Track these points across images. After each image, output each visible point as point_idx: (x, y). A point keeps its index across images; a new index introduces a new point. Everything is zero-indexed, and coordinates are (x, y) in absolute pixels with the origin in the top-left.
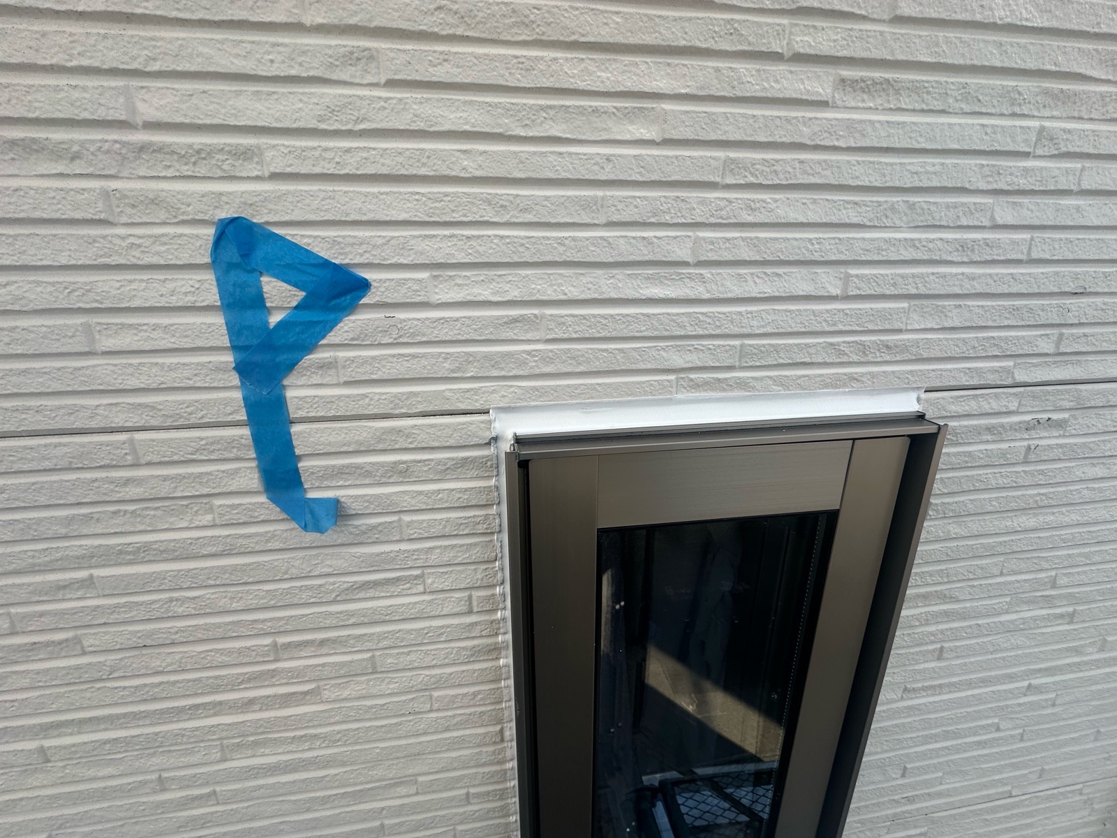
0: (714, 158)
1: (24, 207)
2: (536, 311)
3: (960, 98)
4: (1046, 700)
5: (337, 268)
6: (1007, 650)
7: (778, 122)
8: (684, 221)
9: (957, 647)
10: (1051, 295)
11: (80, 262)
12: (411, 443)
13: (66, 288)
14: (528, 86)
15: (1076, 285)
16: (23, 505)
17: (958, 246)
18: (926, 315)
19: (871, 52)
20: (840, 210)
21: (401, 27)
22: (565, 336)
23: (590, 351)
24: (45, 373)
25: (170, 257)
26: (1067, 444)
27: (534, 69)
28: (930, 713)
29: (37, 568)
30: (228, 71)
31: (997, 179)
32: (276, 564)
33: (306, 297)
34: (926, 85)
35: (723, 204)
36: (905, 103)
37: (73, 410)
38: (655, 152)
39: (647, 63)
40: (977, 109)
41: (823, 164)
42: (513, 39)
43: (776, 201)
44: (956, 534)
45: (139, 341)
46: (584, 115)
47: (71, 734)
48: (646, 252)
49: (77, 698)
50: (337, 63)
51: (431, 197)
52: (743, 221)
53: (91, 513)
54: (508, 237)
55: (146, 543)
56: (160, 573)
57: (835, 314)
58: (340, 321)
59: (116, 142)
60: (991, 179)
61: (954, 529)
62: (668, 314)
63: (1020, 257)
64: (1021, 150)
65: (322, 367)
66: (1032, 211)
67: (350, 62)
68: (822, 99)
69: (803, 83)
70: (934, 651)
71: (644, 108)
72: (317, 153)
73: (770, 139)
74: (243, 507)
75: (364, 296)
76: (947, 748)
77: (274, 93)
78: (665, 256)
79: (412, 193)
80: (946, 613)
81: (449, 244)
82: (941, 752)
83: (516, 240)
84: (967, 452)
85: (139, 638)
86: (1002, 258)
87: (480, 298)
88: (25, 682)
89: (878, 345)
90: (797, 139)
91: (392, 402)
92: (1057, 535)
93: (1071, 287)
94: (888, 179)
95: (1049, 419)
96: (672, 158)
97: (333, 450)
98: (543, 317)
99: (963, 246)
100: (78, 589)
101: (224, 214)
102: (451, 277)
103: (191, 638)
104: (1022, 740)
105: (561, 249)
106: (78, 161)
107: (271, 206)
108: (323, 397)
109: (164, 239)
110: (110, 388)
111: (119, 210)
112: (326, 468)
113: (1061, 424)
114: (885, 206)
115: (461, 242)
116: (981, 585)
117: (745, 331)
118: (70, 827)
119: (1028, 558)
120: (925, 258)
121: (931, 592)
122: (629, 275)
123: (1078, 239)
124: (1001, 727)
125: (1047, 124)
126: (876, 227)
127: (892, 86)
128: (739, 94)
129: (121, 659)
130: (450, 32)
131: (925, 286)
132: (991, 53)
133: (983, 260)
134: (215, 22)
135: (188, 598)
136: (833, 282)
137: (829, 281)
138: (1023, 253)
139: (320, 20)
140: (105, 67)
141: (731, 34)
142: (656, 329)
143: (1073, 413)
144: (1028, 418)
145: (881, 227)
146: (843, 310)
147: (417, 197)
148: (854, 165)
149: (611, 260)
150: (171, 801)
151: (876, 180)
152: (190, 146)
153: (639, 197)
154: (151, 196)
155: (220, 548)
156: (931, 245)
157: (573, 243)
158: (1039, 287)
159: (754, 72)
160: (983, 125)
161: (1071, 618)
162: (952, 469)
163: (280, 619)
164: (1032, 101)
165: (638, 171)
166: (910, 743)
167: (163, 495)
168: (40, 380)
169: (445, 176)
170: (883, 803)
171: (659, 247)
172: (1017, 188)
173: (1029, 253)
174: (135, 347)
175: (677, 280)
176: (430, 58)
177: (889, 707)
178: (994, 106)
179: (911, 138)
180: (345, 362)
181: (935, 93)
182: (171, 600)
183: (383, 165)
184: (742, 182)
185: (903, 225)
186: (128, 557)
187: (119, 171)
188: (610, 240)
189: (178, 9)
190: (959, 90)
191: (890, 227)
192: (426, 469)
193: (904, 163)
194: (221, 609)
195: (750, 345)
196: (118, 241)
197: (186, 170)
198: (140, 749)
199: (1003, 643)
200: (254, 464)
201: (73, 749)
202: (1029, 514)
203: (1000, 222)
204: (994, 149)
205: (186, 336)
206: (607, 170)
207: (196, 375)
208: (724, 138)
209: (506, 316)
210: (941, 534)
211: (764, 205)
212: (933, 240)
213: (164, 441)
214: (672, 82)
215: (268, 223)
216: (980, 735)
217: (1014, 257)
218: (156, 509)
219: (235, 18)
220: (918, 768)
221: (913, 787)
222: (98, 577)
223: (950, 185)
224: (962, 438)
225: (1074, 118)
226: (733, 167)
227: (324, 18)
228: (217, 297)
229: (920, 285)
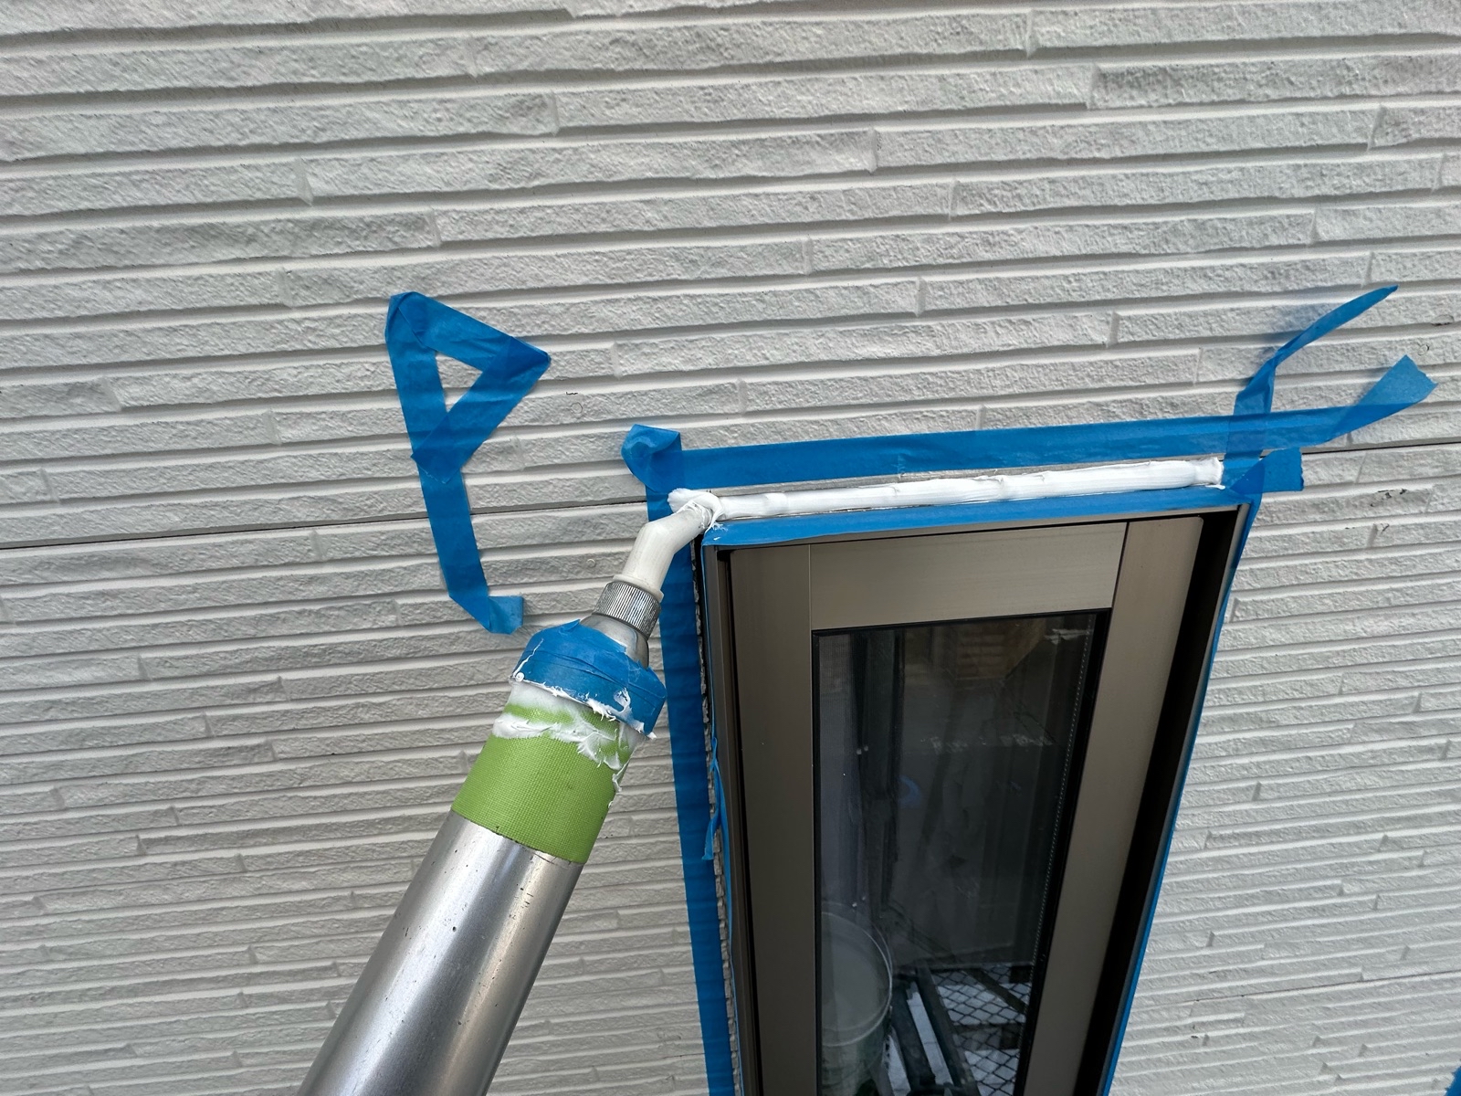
0: (941, 186)
1: (205, 297)
2: (734, 380)
3: (1264, 82)
4: (1410, 858)
5: (515, 342)
6: (1350, 791)
7: (1021, 135)
8: (906, 264)
9: (1279, 785)
10: (1403, 328)
11: (259, 350)
12: (599, 534)
13: (246, 378)
14: (716, 120)
15: (1439, 313)
16: (214, 604)
17: (1265, 272)
18: (1225, 363)
19: (1139, 36)
20: (1104, 237)
21: (574, 67)
22: (768, 407)
23: (798, 424)
24: (230, 467)
25: (345, 340)
26: (1430, 524)
27: (723, 100)
28: (1244, 867)
29: (229, 670)
30: (395, 135)
31: (1320, 182)
32: (461, 668)
33: (482, 376)
34: (1216, 70)
35: (953, 240)
36: (1188, 95)
37: (257, 506)
38: (869, 184)
39: (855, 79)
40: (1288, 94)
41: (1081, 182)
42: (697, 68)
43: (1020, 232)
44: (1273, 640)
45: (317, 430)
46: (782, 147)
47: (265, 844)
48: (860, 304)
49: (270, 806)
50: (508, 115)
51: (613, 256)
52: (979, 259)
53: (278, 613)
54: (700, 296)
55: (331, 644)
56: (345, 677)
57: (1101, 367)
58: (520, 400)
59: (289, 221)
60: (1310, 183)
61: (1272, 635)
62: (891, 377)
63: (1355, 281)
64: (1353, 141)
65: (502, 452)
66: (1371, 220)
67: (521, 112)
68: (1077, 101)
69: (1052, 85)
70: (1247, 789)
71: (853, 133)
72: (489, 217)
73: (1012, 157)
74: (426, 607)
75: (542, 373)
76: (1269, 913)
77: (442, 154)
78: (884, 308)
79: (591, 253)
80: (1263, 742)
81: (634, 308)
82: (1261, 919)
83: (708, 299)
84: (1286, 536)
85: (328, 745)
86: (1329, 284)
87: (670, 368)
88: (221, 788)
89: (1160, 403)
90: (1046, 154)
91: (577, 489)
92: (1419, 644)
93: (1432, 316)
94: (1167, 193)
95: (1404, 491)
96: (889, 189)
97: (517, 544)
98: (743, 386)
99: (1273, 272)
100: (267, 693)
101: (396, 291)
102: (636, 345)
103: (379, 748)
104: (1375, 909)
105: (760, 306)
106: (254, 244)
107: (444, 278)
108: (504, 485)
109: (338, 321)
110: (292, 481)
111: (293, 293)
112: (511, 562)
113: (1420, 498)
114: (1165, 229)
115: (648, 306)
116: (1311, 707)
117: (985, 392)
118: (268, 941)
119: (1378, 673)
120: (1220, 290)
121: (1241, 714)
122: (841, 332)
123: (1440, 253)
124: (1346, 891)
125: (1390, 105)
126: (1154, 255)
127: (1170, 76)
128: (970, 105)
129: (311, 768)
130: (627, 67)
131: (1222, 326)
132: (1306, 20)
133: (1301, 287)
134: (381, 83)
135: (374, 704)
136: (1098, 328)
137: (1093, 327)
138: (1359, 277)
139: (488, 69)
140: (276, 143)
141: (958, 33)
142: (877, 395)
143: (1440, 482)
144: (1373, 490)
145: (1159, 255)
146: (1111, 362)
147: (597, 257)
148: (1121, 180)
149: (819, 316)
150: (364, 920)
151: (1152, 197)
152: (361, 219)
153: (851, 240)
154: (325, 276)
155: (405, 651)
156: (1228, 274)
157: (774, 299)
158: (1383, 319)
159: (988, 77)
160: (1298, 115)
161: (1443, 752)
162: (1266, 557)
163: (468, 728)
164: (1367, 77)
165: (848, 208)
166: (1218, 904)
167: (346, 593)
168: (226, 475)
169: (628, 232)
170: (1184, 978)
171: (877, 297)
172: (1348, 191)
173: (1369, 275)
174: (313, 437)
175: (899, 335)
176: (607, 99)
177: (1188, 857)
178: (1313, 88)
179: (1197, 140)
180: (527, 445)
181: (1230, 79)
182: (357, 706)
183: (560, 224)
184: (977, 212)
185: (1189, 250)
186: (314, 660)
187: (292, 252)
188: (818, 292)
189: (344, 74)
190: (1263, 72)
191: (1173, 254)
192: (616, 563)
193: (1189, 173)
194: (407, 717)
195: (993, 410)
196: (294, 326)
197: (358, 245)
198: (332, 863)
199: (1345, 782)
200: (435, 560)
201: (269, 859)
202: (1378, 615)
203: (1325, 237)
204: (1314, 144)
205: (363, 424)
206: (811, 210)
207: (374, 465)
208: (953, 160)
209: (701, 387)
210: (1253, 641)
211: (1006, 238)
212: (1232, 267)
213: (345, 537)
214: (887, 99)
215: (441, 297)
216: (1315, 899)
217: (1346, 281)
218: (340, 608)
219: (401, 77)
220: (1229, 936)
221: (1224, 959)
222: (287, 680)
223: (1252, 195)
224: (1278, 518)
225: (1430, 93)
226: (965, 194)
227: (492, 66)
228: (393, 380)
229: (1214, 325)
